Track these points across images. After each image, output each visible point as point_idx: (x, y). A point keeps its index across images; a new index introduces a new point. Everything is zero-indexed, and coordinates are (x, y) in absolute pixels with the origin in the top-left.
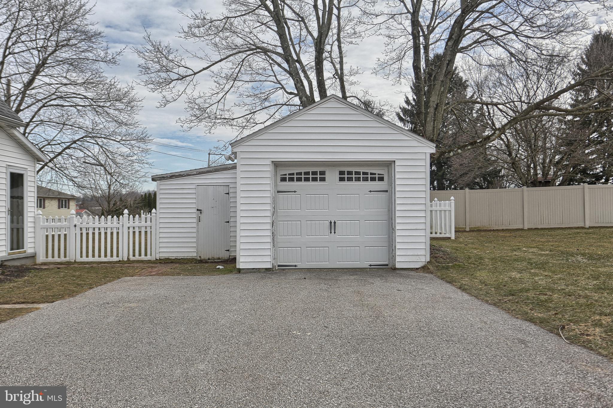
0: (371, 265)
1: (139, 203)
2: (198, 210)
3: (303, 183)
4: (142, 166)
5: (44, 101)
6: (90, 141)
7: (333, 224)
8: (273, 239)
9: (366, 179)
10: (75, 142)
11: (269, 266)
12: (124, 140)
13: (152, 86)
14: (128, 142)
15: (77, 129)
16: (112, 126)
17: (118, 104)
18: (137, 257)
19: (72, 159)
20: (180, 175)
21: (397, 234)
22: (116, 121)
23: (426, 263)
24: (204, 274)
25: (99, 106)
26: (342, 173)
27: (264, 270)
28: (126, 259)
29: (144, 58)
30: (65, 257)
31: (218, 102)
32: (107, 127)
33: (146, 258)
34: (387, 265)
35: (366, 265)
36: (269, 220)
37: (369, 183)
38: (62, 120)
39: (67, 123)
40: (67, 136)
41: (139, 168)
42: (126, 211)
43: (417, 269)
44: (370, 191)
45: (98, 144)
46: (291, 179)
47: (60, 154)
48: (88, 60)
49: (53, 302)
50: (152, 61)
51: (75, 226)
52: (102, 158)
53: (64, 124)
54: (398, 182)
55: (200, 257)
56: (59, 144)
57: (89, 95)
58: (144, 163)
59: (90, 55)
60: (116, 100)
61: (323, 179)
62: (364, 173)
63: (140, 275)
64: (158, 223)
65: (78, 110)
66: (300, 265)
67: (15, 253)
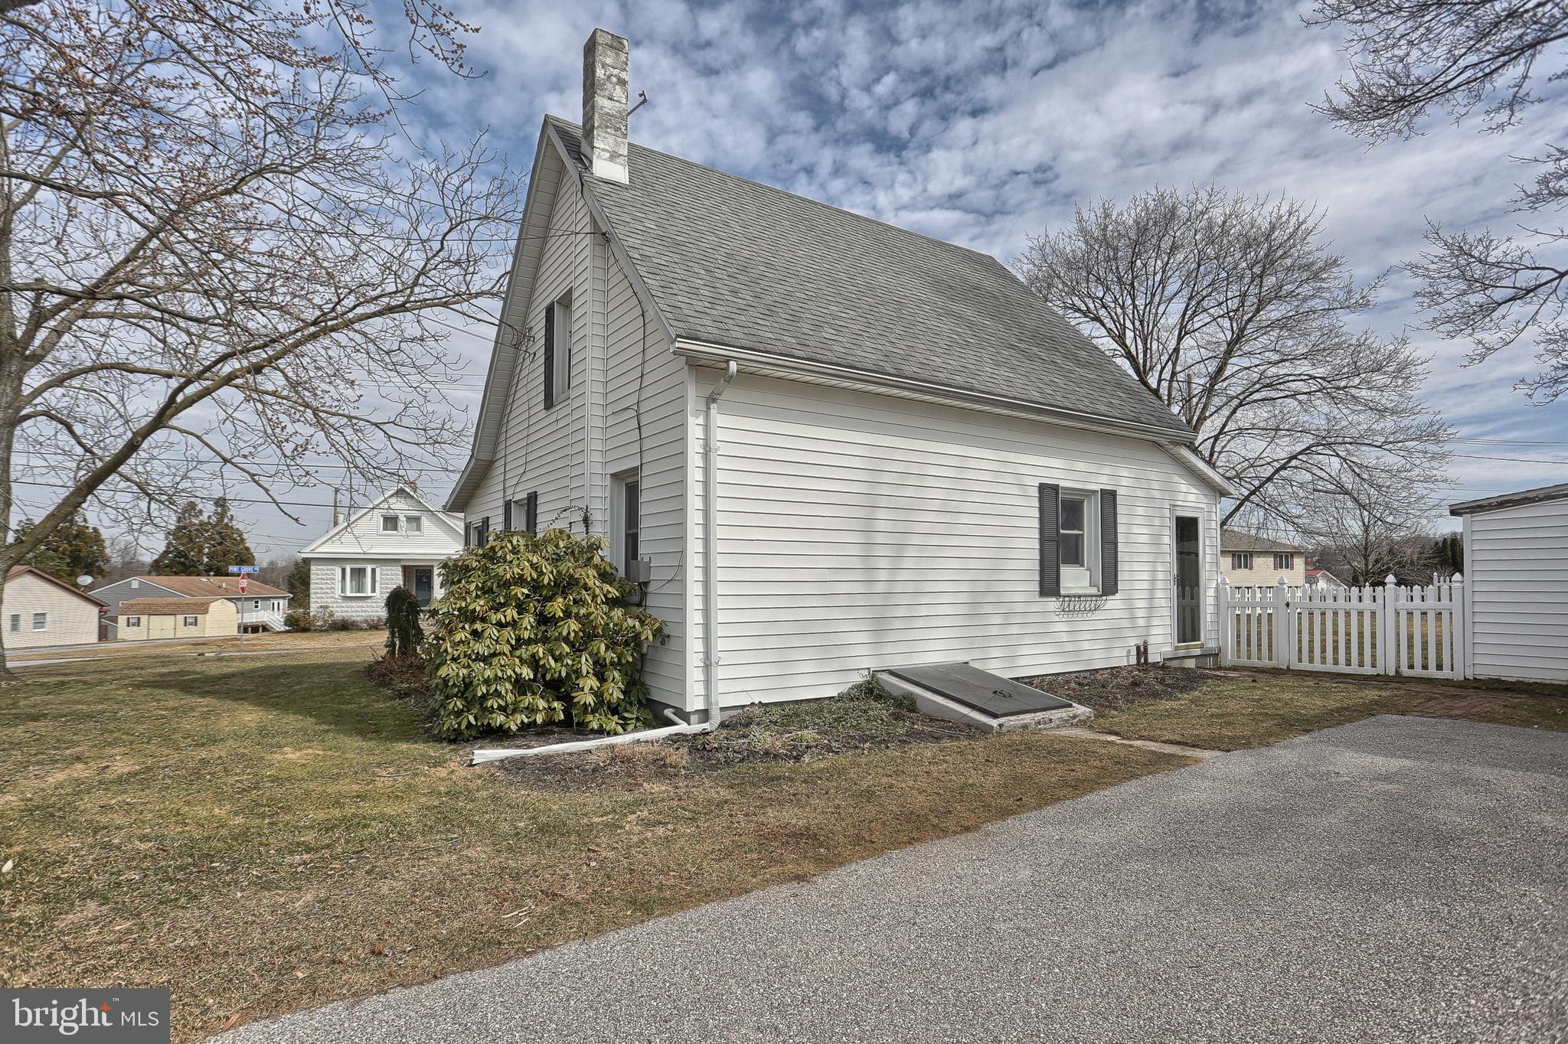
1: (1430, 558)
4: (1432, 486)
5: (1241, 397)
6: (1324, 452)
10: (1295, 457)
12: (1390, 443)
13: (1449, 327)
14: (1400, 445)
15: (1299, 434)
16: (1365, 420)
17: (1375, 377)
18: (1418, 671)
19: (1292, 486)
22: (1370, 408)
25: (1339, 388)
28: (1392, 673)
29: (1429, 277)
30: (1270, 659)
32: (1354, 422)
33: (1439, 675)
38: (1272, 423)
39: (1281, 427)
40: (1282, 450)
41: (1426, 492)
42: (1390, 578)
45: (1338, 455)
47: (1269, 479)
48: (1314, 312)
49: (1228, 751)
50: (1448, 277)
51: (1288, 605)
52: (1348, 480)
53: (1277, 429)
56: (1269, 463)
57: (1320, 371)
58: (1436, 480)
59: (1317, 303)
60: (1373, 371)
63: (1422, 714)
64: (1467, 604)
65: (1300, 402)
67: (1187, 648)
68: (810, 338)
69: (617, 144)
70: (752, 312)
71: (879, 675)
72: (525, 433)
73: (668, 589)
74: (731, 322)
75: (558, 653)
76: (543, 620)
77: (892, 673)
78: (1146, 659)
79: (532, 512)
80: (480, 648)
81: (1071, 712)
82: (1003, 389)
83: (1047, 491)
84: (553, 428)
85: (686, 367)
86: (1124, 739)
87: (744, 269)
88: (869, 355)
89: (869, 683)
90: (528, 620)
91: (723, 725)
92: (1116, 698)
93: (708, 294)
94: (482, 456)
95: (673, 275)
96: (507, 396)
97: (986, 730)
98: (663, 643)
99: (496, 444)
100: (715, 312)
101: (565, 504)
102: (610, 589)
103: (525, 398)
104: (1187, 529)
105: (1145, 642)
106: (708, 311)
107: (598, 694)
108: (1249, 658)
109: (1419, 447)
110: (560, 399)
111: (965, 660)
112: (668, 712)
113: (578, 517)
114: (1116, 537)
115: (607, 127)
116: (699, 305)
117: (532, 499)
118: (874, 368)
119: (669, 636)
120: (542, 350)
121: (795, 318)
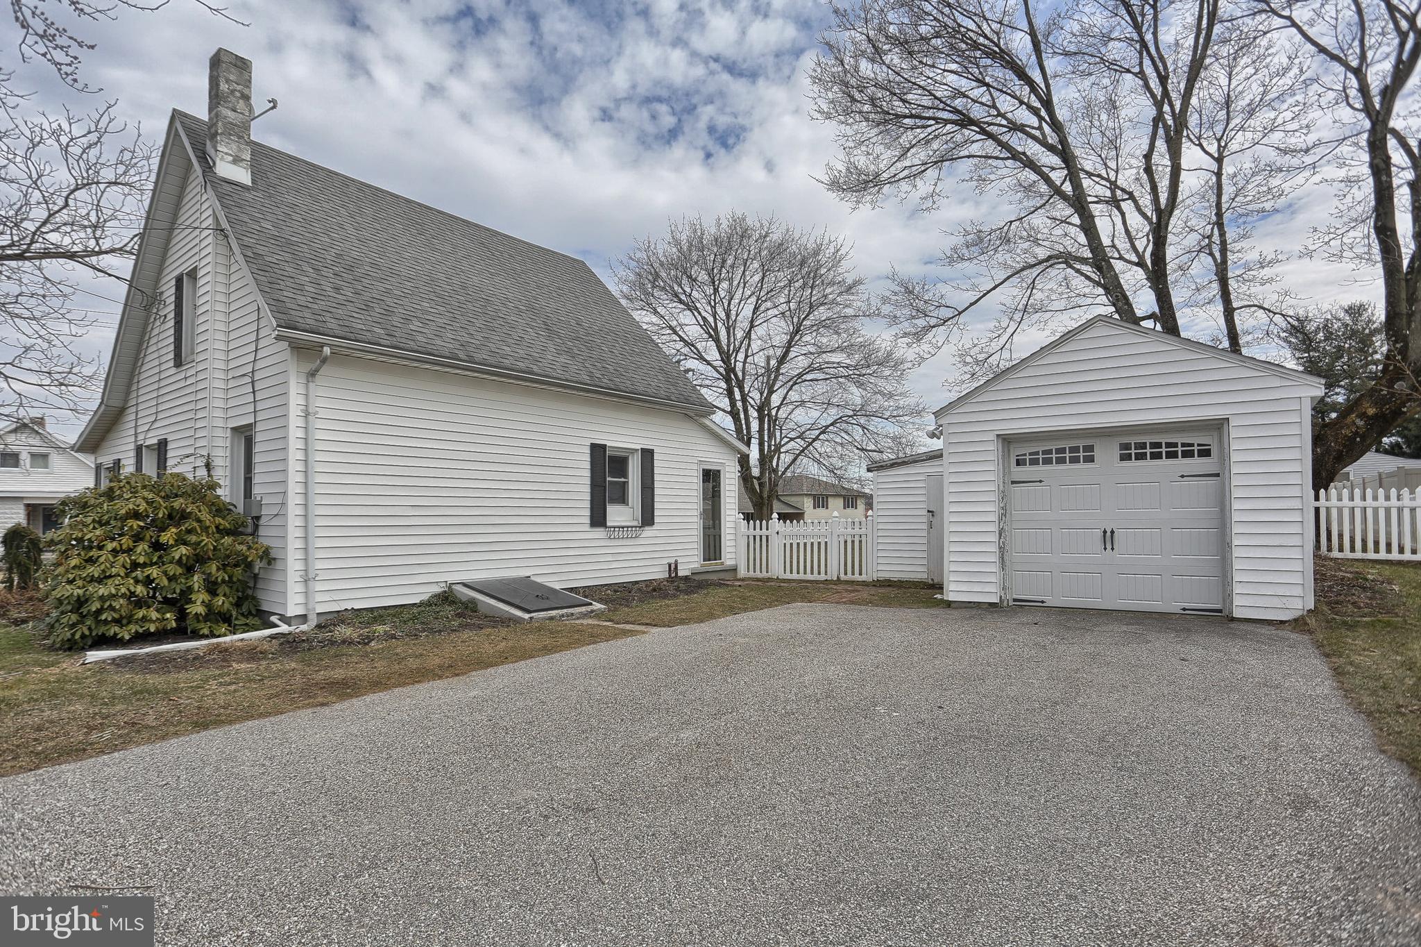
0: (1184, 609)
2: (928, 511)
3: (1054, 467)
7: (1109, 534)
8: (1002, 558)
9: (1172, 455)
11: (995, 600)
18: (851, 576)
20: (904, 462)
21: (1235, 555)
23: (1305, 613)
24: (902, 605)
26: (1126, 446)
27: (986, 606)
28: (835, 579)
30: (767, 572)
31: (1002, 349)
33: (860, 578)
34: (1220, 611)
35: (1175, 607)
36: (994, 528)
37: (1181, 461)
43: (1282, 622)
44: (1182, 476)
46: (1034, 462)
51: (778, 533)
54: (1235, 457)
55: (932, 580)
61: (1090, 459)
62: (1168, 445)
63: (823, 601)
64: (875, 530)
66: (1051, 601)
67: (711, 565)
68: (398, 329)
69: (240, 150)
70: (350, 307)
71: (453, 587)
72: (156, 386)
73: (275, 522)
74: (329, 315)
75: (171, 574)
76: (157, 546)
77: (465, 585)
78: (677, 574)
79: (162, 458)
80: (94, 570)
81: (589, 608)
82: (559, 372)
83: (597, 451)
84: (182, 384)
85: (289, 349)
86: (615, 624)
87: (350, 269)
88: (448, 345)
89: (445, 592)
90: (142, 547)
91: (319, 626)
92: (634, 600)
93: (313, 290)
94: (112, 403)
95: (281, 272)
96: (139, 351)
97: (518, 621)
98: (269, 563)
99: (128, 393)
100: (316, 307)
101: (191, 451)
102: (222, 522)
103: (155, 355)
104: (711, 478)
105: (676, 561)
106: (310, 305)
107: (208, 606)
108: (755, 572)
109: (911, 421)
110: (189, 359)
111: (527, 574)
112: (274, 619)
113: (200, 462)
114: (653, 484)
115: (231, 135)
116: (302, 300)
117: (162, 446)
118: (448, 355)
119: (275, 559)
120: (172, 315)
121: (389, 312)
